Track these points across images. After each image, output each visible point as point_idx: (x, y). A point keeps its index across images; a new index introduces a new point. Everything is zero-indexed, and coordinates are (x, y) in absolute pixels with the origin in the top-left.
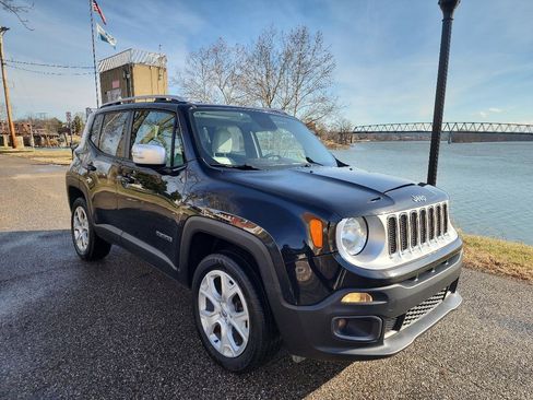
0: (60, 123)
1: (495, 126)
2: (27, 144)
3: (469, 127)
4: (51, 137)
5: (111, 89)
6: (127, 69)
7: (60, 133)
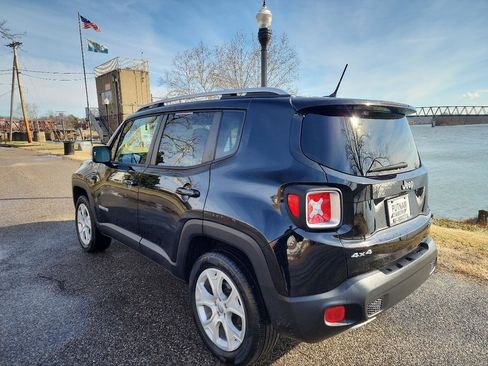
0: (76, 119)
1: (478, 109)
2: (48, 138)
3: (452, 111)
4: (69, 132)
5: (105, 91)
6: (115, 74)
7: (76, 128)
